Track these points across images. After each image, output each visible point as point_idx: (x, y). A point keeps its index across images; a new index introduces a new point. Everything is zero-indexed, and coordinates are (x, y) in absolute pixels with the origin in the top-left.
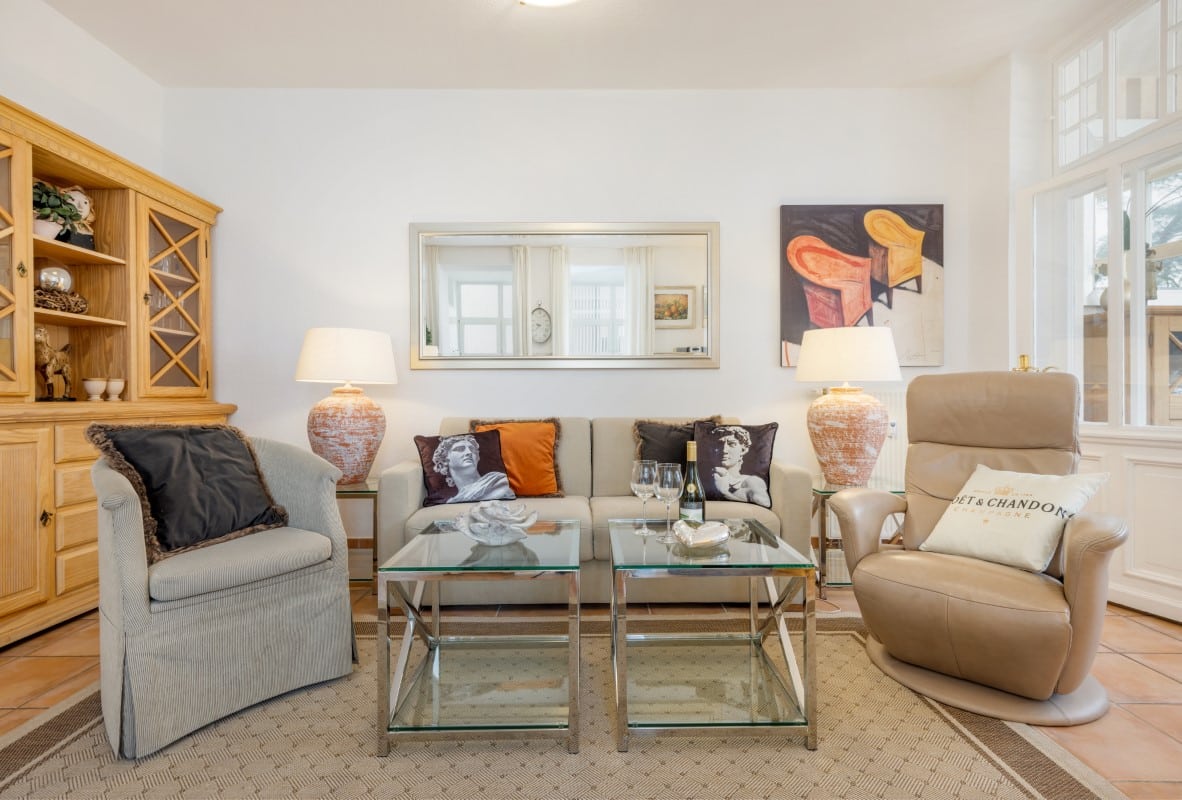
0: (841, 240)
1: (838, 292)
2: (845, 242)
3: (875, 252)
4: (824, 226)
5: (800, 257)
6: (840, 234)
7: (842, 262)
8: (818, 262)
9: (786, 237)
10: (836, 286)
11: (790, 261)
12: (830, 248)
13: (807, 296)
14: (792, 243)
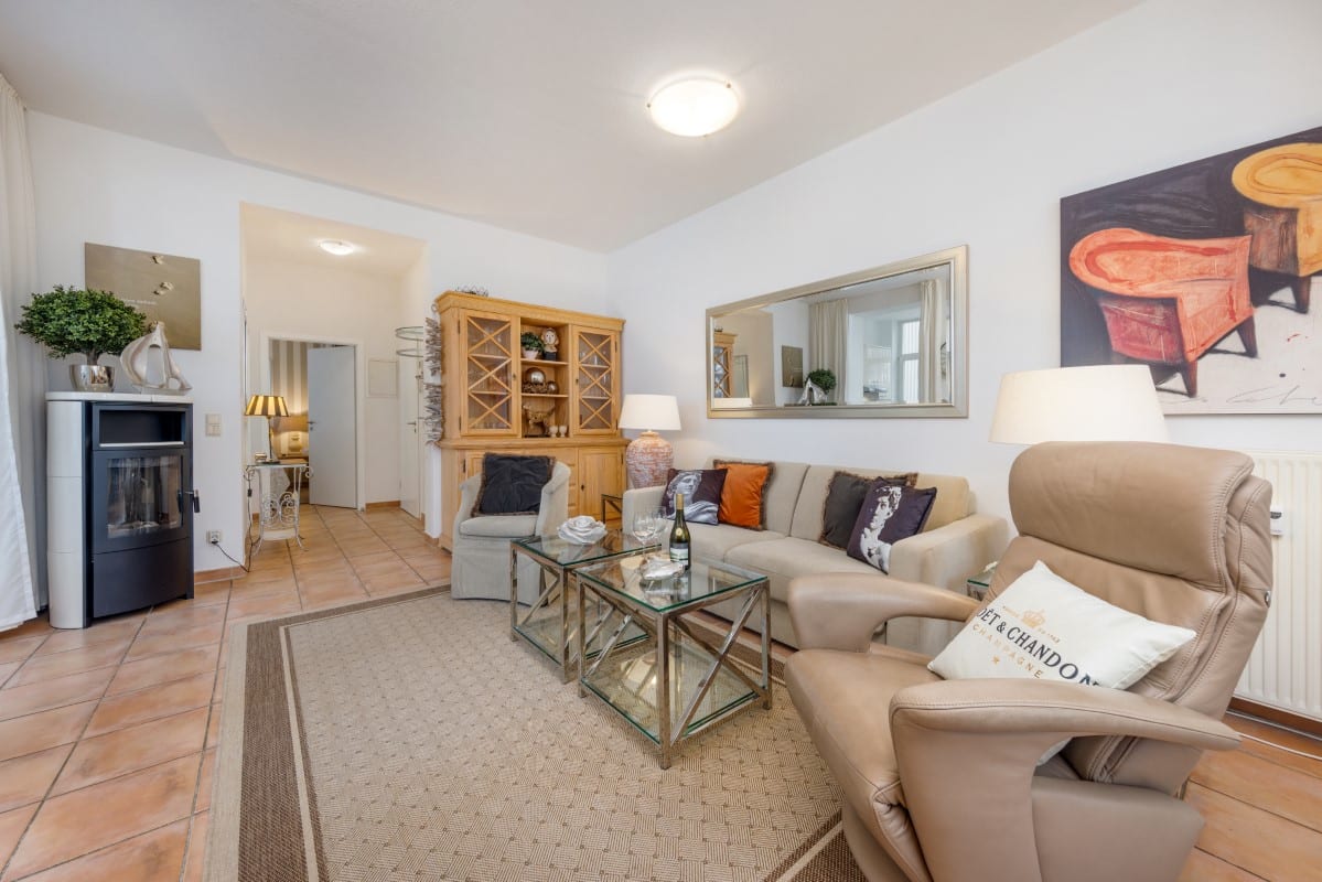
0: (1178, 220)
1: (1171, 303)
2: (1187, 222)
3: (1260, 222)
4: (1140, 207)
5: (1094, 264)
6: (1176, 212)
7: (1179, 255)
8: (1127, 263)
9: (1069, 238)
10: (1166, 293)
11: (1076, 272)
12: (1153, 239)
13: (1107, 315)
14: (1078, 245)
